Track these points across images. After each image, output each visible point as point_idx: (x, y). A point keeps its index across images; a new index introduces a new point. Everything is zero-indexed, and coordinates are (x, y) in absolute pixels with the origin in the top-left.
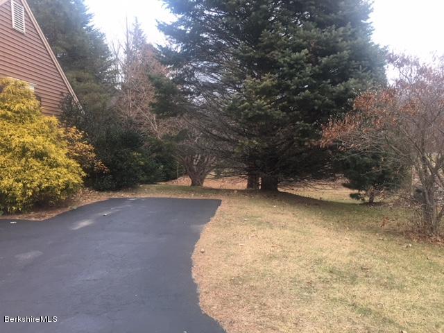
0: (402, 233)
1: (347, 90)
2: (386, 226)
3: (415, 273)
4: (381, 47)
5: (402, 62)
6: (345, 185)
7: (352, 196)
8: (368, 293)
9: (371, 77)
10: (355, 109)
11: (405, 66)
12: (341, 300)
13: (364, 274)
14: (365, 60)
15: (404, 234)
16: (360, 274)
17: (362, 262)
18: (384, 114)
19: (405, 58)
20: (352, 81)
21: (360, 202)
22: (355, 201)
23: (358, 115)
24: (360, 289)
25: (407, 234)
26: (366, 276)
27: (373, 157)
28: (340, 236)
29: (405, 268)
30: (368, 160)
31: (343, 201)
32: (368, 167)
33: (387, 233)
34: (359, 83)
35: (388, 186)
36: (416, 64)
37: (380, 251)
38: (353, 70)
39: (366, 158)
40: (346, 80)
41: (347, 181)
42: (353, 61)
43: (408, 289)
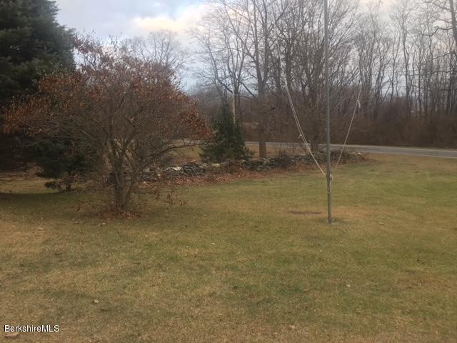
0: (97, 215)
1: (32, 71)
2: (81, 210)
3: (107, 247)
4: (66, 29)
5: (87, 48)
6: (39, 175)
7: (48, 185)
8: (61, 277)
9: (58, 60)
10: (40, 91)
11: (90, 53)
12: (32, 290)
13: (58, 259)
14: (49, 41)
15: (99, 214)
16: (54, 260)
17: (56, 248)
18: (71, 98)
19: (89, 44)
20: (36, 61)
21: (56, 191)
22: (51, 190)
23: (44, 99)
24: (54, 275)
25: (101, 215)
26: (60, 261)
27: (65, 144)
28: (32, 228)
29: (98, 245)
30: (61, 146)
31: (38, 192)
32: (61, 152)
33: (84, 216)
34: (44, 64)
35: (82, 171)
36: (99, 51)
37: (75, 234)
38: (36, 49)
39: (59, 144)
40: (30, 60)
41: (40, 170)
42: (37, 40)
43: (101, 262)
